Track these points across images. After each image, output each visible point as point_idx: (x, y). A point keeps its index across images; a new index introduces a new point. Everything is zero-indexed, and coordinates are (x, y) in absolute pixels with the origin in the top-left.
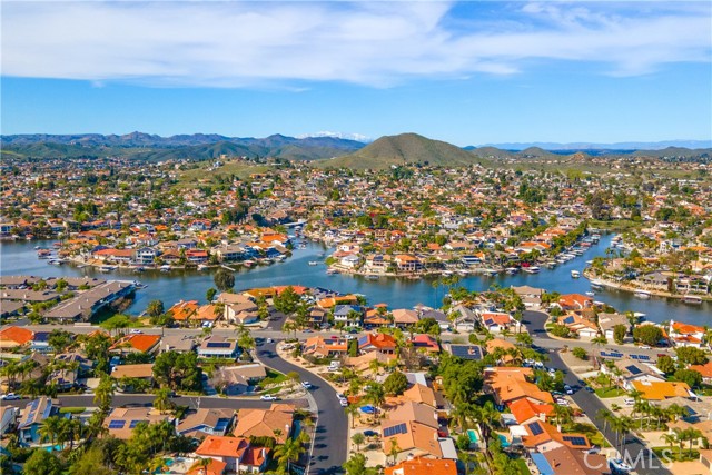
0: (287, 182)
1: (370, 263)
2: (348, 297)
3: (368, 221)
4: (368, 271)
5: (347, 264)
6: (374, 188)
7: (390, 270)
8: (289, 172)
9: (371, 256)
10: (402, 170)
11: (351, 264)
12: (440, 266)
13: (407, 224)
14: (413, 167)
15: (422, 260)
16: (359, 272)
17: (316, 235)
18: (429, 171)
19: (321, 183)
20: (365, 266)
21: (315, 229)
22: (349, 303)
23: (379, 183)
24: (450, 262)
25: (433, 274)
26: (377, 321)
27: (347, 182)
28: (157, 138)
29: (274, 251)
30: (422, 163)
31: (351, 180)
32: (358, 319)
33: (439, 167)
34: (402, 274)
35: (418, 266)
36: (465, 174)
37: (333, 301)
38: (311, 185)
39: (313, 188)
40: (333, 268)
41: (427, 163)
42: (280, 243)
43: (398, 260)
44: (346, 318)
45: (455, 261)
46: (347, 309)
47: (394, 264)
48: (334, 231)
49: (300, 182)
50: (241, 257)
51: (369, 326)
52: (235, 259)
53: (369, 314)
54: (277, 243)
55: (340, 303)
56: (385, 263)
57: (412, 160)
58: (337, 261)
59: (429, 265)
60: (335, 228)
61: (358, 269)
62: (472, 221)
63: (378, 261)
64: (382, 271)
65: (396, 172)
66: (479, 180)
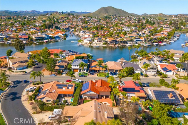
0: (71, 19)
1: (96, 41)
2: (83, 55)
3: (96, 28)
4: (95, 44)
5: (86, 42)
6: (99, 21)
7: (104, 44)
8: (72, 16)
9: (97, 38)
10: (108, 17)
11: (88, 42)
12: (125, 42)
13: (110, 30)
14: (111, 16)
15: (118, 40)
16: (91, 45)
17: (77, 33)
18: (116, 17)
19: (82, 19)
20: (94, 43)
21: (77, 31)
22: (82, 58)
23: (101, 20)
24: (129, 41)
25: (122, 46)
26: (97, 69)
27: (90, 20)
28: (39, 12)
29: (58, 37)
30: (114, 15)
31: (92, 19)
32: (86, 67)
33: (119, 16)
34: (110, 46)
35: (116, 42)
36: (127, 18)
37: (74, 57)
38: (79, 20)
39: (79, 21)
40: (80, 43)
41: (115, 15)
42: (61, 35)
43: (108, 40)
44: (79, 67)
45: (132, 40)
46: (80, 61)
47: (106, 42)
48: (83, 32)
49: (75, 19)
50: (43, 39)
51: (92, 72)
52: (40, 40)
53: (93, 64)
54: (60, 34)
55: (77, 58)
56: (102, 41)
57: (111, 14)
58: (82, 40)
59: (121, 42)
60: (84, 30)
61: (91, 44)
62: (134, 28)
63: (100, 40)
64: (101, 44)
65: (106, 17)
66: (132, 19)
